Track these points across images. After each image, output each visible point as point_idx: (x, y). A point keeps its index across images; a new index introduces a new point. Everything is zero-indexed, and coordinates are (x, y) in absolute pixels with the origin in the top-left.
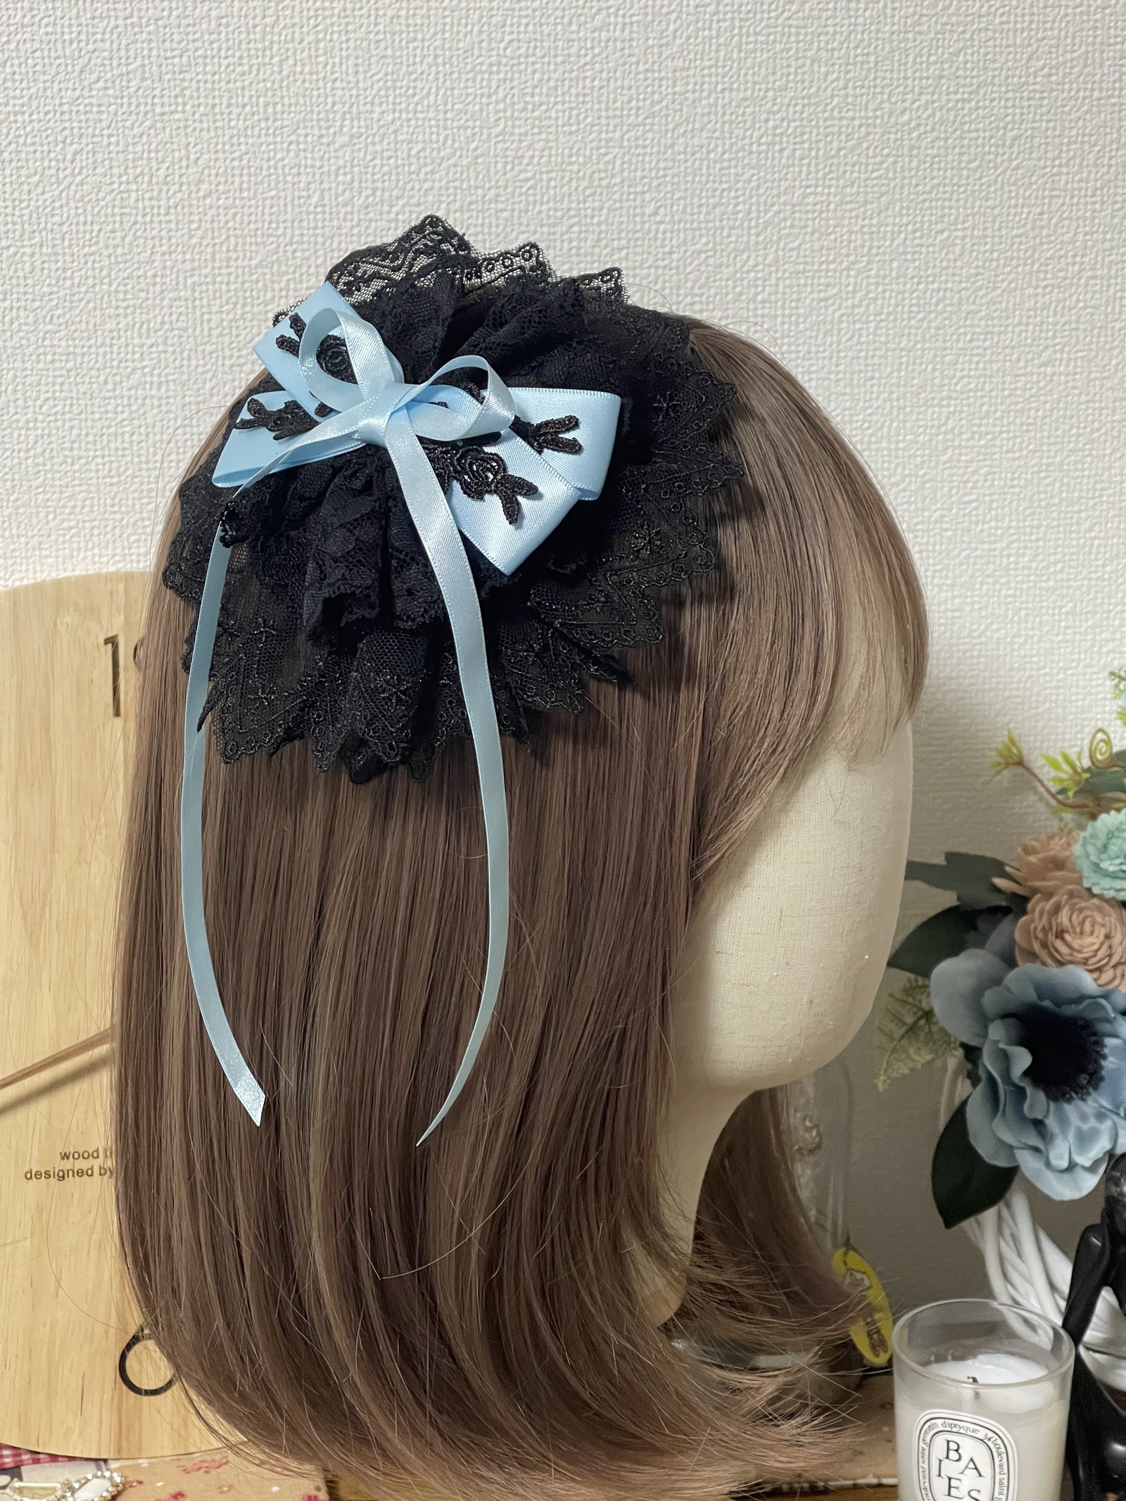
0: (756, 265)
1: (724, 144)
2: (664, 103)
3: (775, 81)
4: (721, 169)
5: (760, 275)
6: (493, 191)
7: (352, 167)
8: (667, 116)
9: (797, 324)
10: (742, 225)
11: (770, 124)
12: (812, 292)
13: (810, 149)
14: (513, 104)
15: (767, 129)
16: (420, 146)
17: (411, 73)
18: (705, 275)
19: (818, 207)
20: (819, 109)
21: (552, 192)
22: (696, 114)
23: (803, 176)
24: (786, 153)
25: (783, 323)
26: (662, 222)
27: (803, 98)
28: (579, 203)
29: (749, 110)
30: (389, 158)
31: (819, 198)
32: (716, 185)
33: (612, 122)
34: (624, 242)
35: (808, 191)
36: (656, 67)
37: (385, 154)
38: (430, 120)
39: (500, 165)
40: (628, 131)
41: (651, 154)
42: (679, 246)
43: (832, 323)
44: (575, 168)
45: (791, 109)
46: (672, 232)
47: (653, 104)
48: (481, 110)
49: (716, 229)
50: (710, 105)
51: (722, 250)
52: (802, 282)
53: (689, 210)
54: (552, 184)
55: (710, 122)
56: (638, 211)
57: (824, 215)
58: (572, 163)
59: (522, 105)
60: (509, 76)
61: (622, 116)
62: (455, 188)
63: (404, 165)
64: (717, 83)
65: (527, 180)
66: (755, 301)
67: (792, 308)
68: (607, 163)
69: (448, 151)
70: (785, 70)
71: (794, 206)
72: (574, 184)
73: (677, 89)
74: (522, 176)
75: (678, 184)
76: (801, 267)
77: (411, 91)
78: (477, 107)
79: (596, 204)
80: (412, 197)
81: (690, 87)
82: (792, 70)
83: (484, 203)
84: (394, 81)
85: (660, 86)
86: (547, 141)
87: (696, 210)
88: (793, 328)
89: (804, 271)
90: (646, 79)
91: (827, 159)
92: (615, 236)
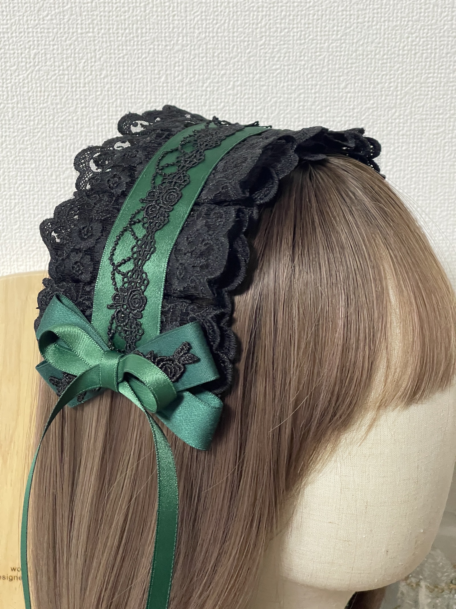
0: (400, 115)
1: (384, 50)
2: (352, 28)
3: (413, 16)
4: (382, 64)
5: (401, 121)
6: (258, 75)
7: (183, 62)
8: (353, 35)
9: (421, 147)
10: (393, 93)
11: (410, 39)
12: (430, 130)
13: (431, 53)
14: (270, 28)
15: (408, 42)
16: (220, 51)
17: (215, 12)
18: (371, 121)
19: (434, 84)
20: (437, 31)
21: (290, 76)
22: (369, 34)
23: (427, 67)
24: (418, 55)
25: (413, 147)
26: (349, 92)
27: (428, 25)
28: (304, 82)
29: (399, 31)
30: (203, 58)
31: (435, 79)
32: (379, 72)
33: (324, 38)
34: (328, 102)
35: (430, 76)
36: (348, 8)
37: (201, 55)
38: (225, 37)
39: (262, 62)
40: (332, 43)
41: (344, 56)
42: (358, 105)
43: (440, 146)
44: (303, 63)
45: (421, 31)
46: (354, 97)
47: (346, 28)
48: (253, 32)
49: (378, 96)
50: (376, 29)
51: (381, 108)
52: (424, 124)
53: (364, 85)
54: (290, 72)
55: (377, 38)
56: (336, 86)
57: (438, 89)
58: (301, 60)
59: (275, 29)
60: (268, 13)
61: (329, 35)
62: (238, 74)
63: (210, 61)
64: (381, 17)
65: (277, 69)
66: (398, 135)
67: (418, 139)
68: (320, 60)
69: (234, 53)
70: (419, 11)
71: (421, 84)
72: (302, 72)
73: (359, 20)
74: (274, 67)
75: (358, 71)
76: (424, 116)
77: (215, 22)
78: (250, 30)
79: (314, 82)
80: (215, 78)
81: (366, 19)
82: (423, 10)
83: (253, 82)
84: (206, 16)
85: (350, 19)
86: (288, 48)
87: (368, 86)
88: (419, 149)
89: (426, 119)
90: (342, 15)
91: (440, 59)
92: (324, 99)
